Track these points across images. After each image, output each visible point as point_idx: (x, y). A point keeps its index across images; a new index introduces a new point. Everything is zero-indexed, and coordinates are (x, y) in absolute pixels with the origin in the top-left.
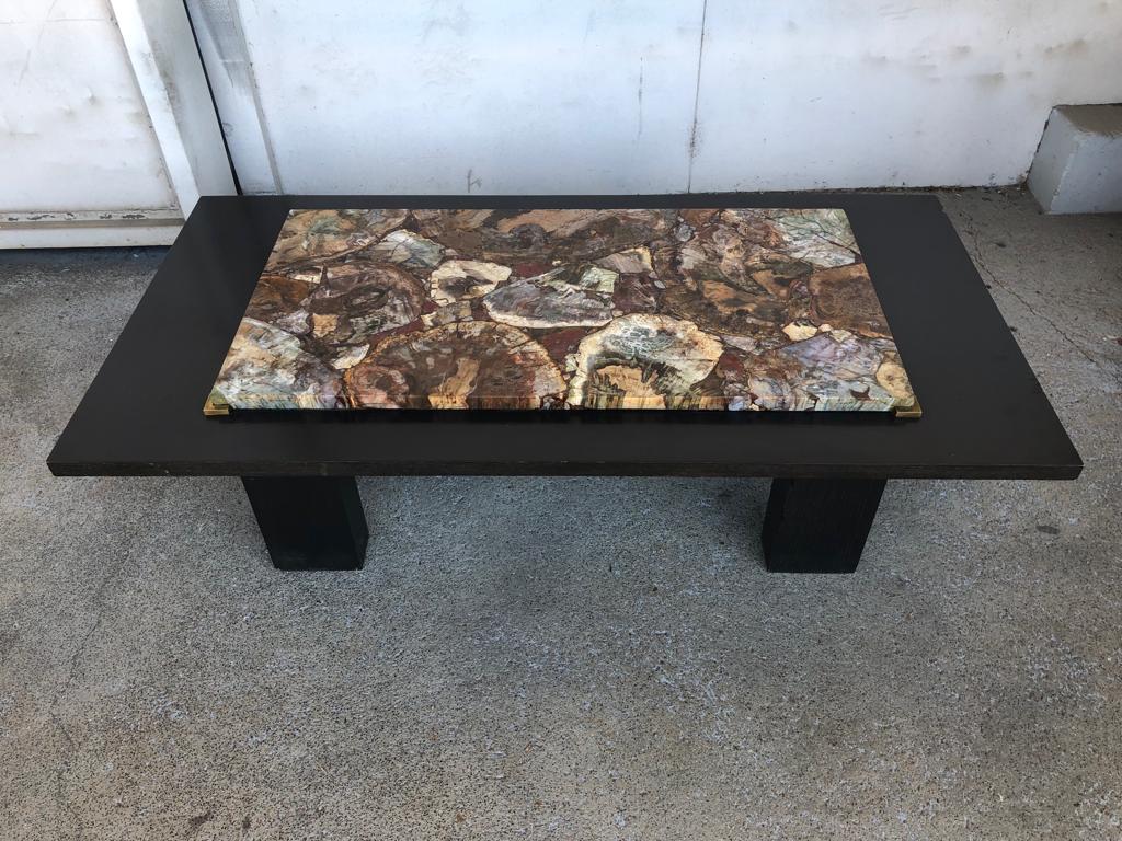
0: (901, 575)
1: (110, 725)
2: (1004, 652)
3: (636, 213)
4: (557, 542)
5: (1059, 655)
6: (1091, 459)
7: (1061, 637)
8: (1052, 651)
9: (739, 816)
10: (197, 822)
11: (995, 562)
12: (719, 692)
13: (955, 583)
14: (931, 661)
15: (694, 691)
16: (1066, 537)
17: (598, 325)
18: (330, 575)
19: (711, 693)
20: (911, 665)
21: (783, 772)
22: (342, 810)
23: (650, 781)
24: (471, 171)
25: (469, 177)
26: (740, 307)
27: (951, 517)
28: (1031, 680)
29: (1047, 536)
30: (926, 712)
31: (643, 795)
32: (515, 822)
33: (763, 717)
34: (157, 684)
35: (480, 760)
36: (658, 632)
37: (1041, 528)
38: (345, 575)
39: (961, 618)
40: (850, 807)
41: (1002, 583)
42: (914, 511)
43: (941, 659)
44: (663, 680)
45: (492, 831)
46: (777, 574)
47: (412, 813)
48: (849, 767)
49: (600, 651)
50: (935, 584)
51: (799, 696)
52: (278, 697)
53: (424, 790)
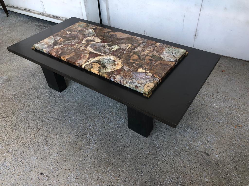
0: (157, 144)
1: (8, 98)
2: (164, 173)
3: (138, 38)
4: (95, 103)
5: (177, 181)
6: (240, 145)
7: (182, 178)
8: (177, 179)
9: (75, 167)
10: (4, 117)
11: (184, 153)
12: (95, 144)
13: (168, 153)
14: (145, 164)
15: (91, 141)
16: (210, 158)
17: (104, 55)
18: (55, 91)
19: (93, 144)
20: (139, 162)
21: (91, 165)
22: (21, 127)
23: (67, 152)
24: (145, 30)
25: (144, 31)
26: (135, 62)
27: (183, 139)
28: (164, 182)
29: (205, 155)
30: (132, 173)
31: (63, 153)
32: (41, 144)
33: (98, 153)
34: (18, 96)
35: (46, 131)
36: (96, 128)
37: (205, 153)
38: (58, 92)
39: (162, 160)
40: (96, 180)
41: (181, 159)
42: (176, 133)
43: (147, 165)
44: (88, 136)
45: (36, 144)
46: (130, 130)
47: (29, 134)
48: (104, 173)
49: (82, 125)
50: (163, 150)
51: (109, 154)
52: (30, 106)
53: (34, 131)
